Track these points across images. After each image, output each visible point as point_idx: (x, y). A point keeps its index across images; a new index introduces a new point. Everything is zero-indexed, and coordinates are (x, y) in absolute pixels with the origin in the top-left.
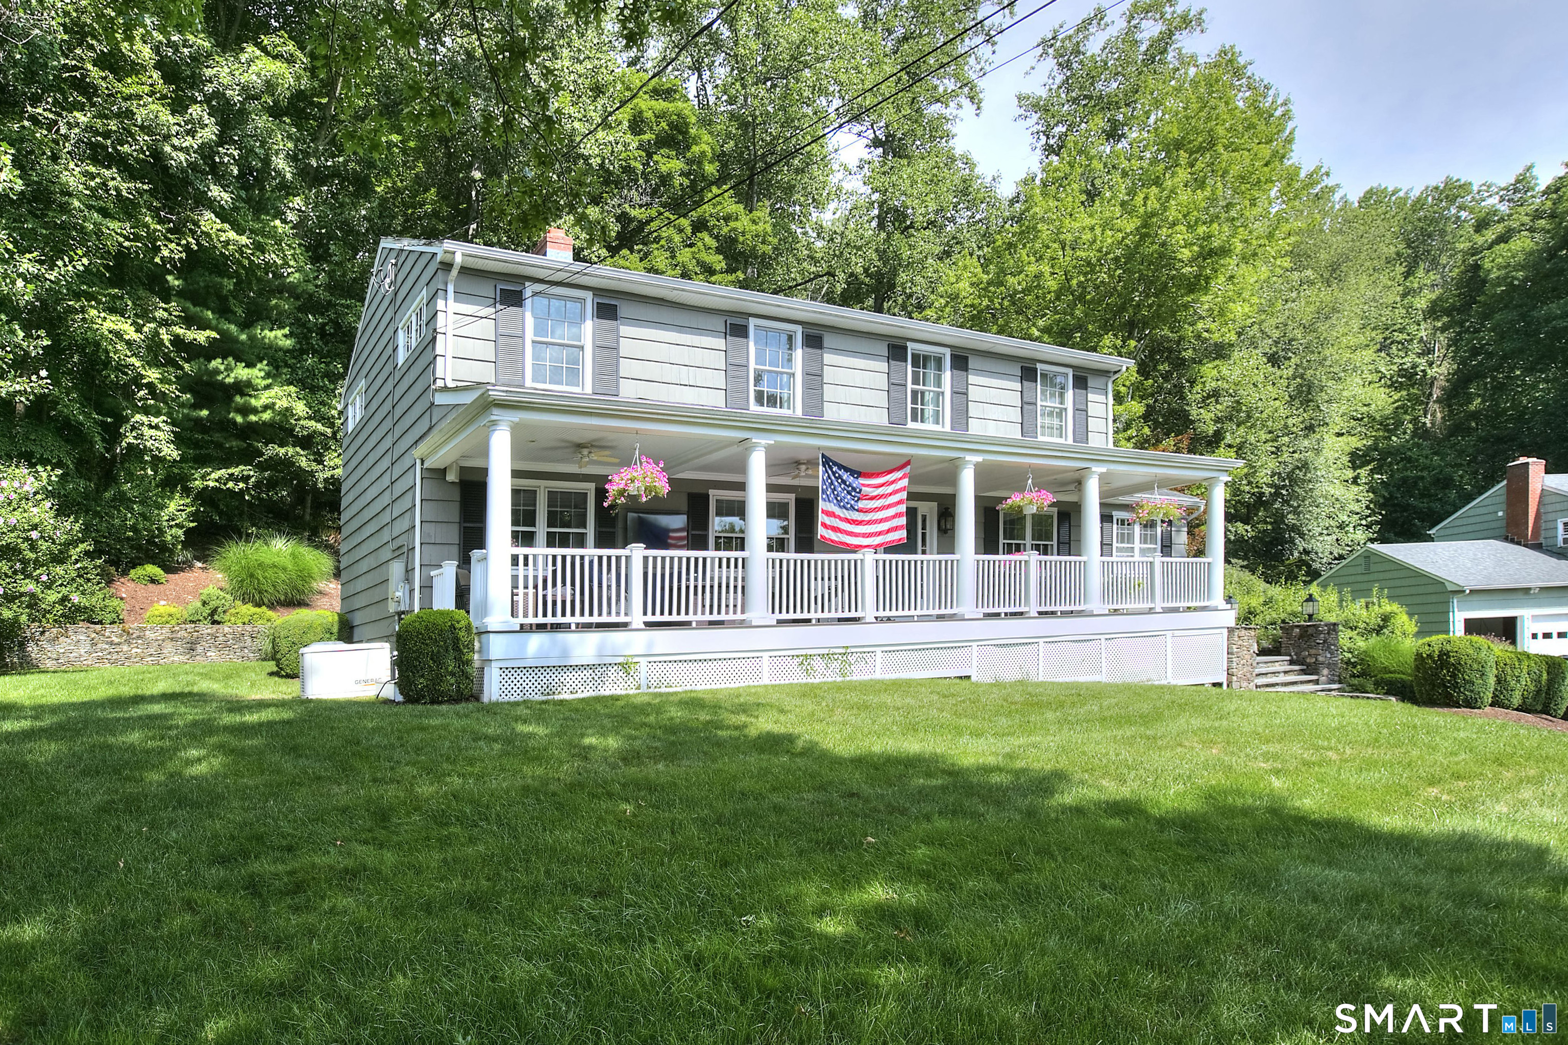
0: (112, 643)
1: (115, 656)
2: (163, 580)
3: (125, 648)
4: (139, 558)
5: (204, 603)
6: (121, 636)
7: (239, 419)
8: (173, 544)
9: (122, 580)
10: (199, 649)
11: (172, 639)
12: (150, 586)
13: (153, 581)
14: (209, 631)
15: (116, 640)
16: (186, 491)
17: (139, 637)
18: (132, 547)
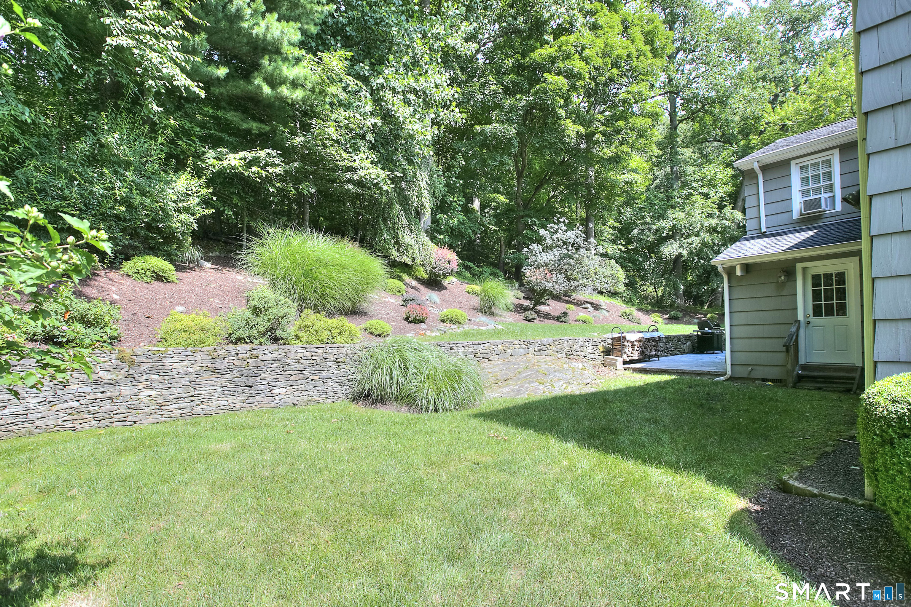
0: (98, 382)
1: (107, 406)
2: (173, 278)
3: (127, 390)
4: (136, 248)
5: (256, 311)
6: (117, 368)
7: (267, 90)
8: (183, 234)
9: (111, 275)
10: (260, 383)
11: (214, 371)
12: (157, 285)
13: (159, 278)
14: (275, 356)
15: (107, 377)
16: (198, 172)
17: (152, 370)
18: (124, 230)
